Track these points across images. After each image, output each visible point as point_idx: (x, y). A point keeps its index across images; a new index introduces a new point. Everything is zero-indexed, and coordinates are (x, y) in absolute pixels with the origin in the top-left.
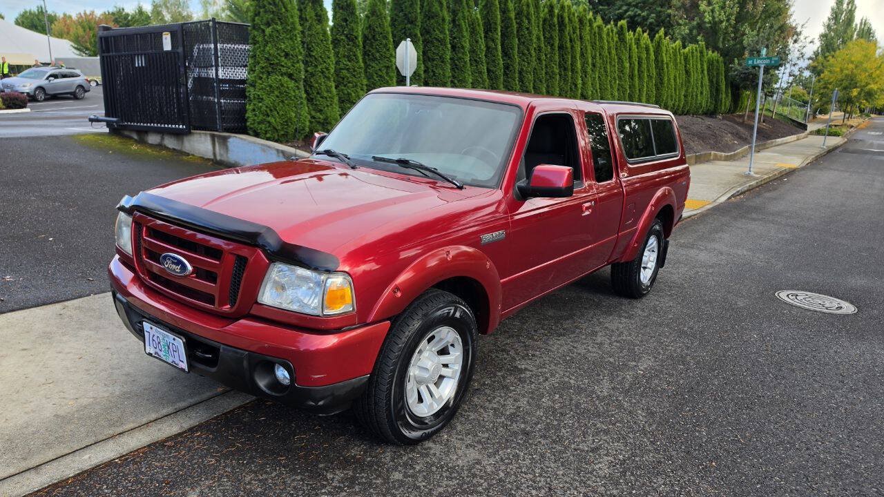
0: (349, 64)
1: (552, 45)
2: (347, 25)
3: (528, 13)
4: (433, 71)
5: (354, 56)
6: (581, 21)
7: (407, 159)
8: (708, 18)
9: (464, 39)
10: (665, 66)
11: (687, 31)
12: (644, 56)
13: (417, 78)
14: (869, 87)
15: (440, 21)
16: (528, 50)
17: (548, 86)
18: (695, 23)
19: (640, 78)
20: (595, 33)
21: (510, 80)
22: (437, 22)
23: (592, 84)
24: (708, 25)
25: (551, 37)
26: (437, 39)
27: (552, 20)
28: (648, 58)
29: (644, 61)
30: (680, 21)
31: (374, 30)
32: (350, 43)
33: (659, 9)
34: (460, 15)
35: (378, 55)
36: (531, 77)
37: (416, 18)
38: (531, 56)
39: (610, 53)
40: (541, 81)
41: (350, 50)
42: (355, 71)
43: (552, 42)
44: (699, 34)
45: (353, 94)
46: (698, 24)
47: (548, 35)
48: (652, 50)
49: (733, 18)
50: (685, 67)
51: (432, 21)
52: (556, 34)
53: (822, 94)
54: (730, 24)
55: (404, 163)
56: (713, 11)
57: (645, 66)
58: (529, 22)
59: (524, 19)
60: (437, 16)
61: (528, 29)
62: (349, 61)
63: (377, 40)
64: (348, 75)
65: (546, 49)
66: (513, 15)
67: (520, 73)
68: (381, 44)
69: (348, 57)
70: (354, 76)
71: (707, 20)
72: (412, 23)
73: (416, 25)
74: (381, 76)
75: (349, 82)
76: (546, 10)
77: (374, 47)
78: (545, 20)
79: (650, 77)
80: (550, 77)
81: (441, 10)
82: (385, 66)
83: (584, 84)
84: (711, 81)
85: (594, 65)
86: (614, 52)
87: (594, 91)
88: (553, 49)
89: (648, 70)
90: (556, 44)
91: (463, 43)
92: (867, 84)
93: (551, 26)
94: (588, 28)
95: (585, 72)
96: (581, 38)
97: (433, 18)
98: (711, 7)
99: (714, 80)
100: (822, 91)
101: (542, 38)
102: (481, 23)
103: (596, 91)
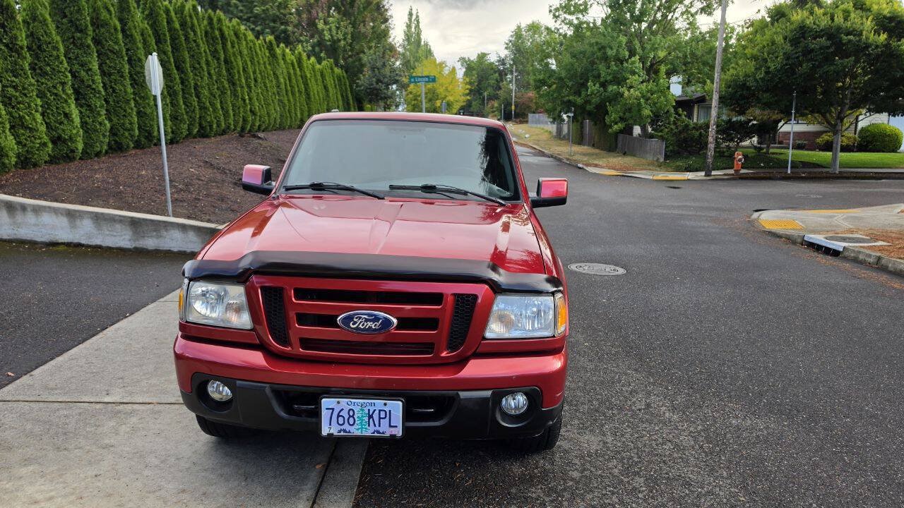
0: (16, 80)
1: (218, 59)
2: (5, 31)
3: (193, 25)
4: (111, 87)
5: (22, 70)
6: (236, 34)
7: (434, 184)
8: (327, 37)
9: (139, 51)
10: (309, 81)
11: (310, 48)
12: (292, 72)
13: (97, 95)
14: (448, 99)
15: (113, 31)
16: (199, 64)
17: (221, 102)
18: (315, 40)
19: (293, 94)
20: (251, 47)
21: (187, 96)
22: (108, 31)
23: (257, 99)
24: (328, 43)
25: (216, 51)
26: (111, 51)
27: (213, 32)
28: (295, 74)
29: (293, 77)
30: (301, 38)
31: (39, 40)
32: (13, 54)
33: (272, 24)
34: (130, 24)
35: (48, 68)
36: (206, 92)
37: (87, 26)
38: (203, 70)
39: (265, 67)
40: (215, 97)
41: (16, 63)
42: (24, 89)
43: (218, 56)
44: (321, 52)
45: (27, 117)
46: (318, 41)
47: (213, 49)
48: (296, 64)
49: (349, 36)
50: (323, 82)
51: (102, 30)
52: (220, 47)
53: (414, 105)
54: (347, 43)
55: (429, 189)
56: (330, 30)
57: (294, 81)
58: (195, 34)
59: (189, 30)
60: (107, 25)
61: (195, 41)
62: (14, 76)
63: (45, 51)
64: (17, 94)
65: (214, 63)
66: (177, 26)
67: (195, 89)
68: (51, 56)
69: (12, 71)
70: (25, 95)
71: (327, 38)
72: (81, 31)
73: (87, 34)
74: (56, 95)
75: (19, 103)
76: (205, 22)
77: (42, 59)
78: (206, 33)
79: (300, 92)
80: (222, 92)
81: (111, 18)
82: (60, 83)
83: (250, 99)
84: (342, 96)
85: (256, 80)
86: (268, 67)
87: (261, 107)
88: (219, 64)
89: (298, 86)
90: (222, 58)
91: (139, 55)
92: (446, 96)
93: (214, 39)
94: (244, 43)
95: (249, 87)
96: (240, 52)
97: (102, 26)
98: (328, 26)
99: (344, 94)
100: (413, 102)
101: (208, 51)
102: (150, 32)
103: (262, 106)
